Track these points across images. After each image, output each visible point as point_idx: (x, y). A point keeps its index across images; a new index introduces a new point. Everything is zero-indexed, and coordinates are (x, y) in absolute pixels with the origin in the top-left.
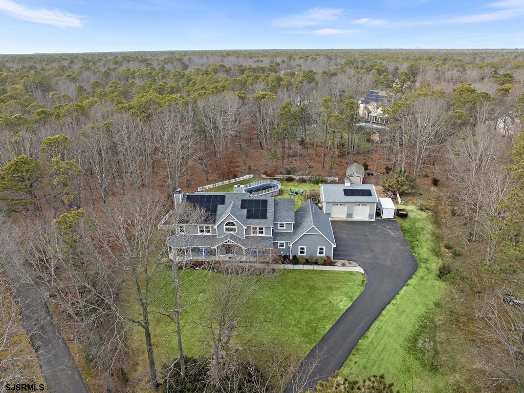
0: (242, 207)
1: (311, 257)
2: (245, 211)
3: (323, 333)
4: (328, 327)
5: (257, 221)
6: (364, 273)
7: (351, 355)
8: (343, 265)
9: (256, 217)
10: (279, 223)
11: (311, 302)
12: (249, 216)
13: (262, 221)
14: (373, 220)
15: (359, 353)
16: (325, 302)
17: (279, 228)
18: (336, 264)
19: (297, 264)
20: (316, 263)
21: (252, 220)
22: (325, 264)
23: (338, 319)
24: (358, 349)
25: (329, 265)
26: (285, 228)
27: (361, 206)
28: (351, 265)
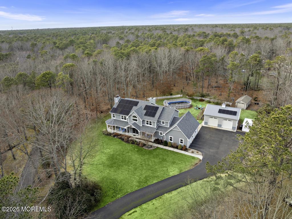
0: (145, 109)
1: (174, 144)
2: (145, 111)
3: (149, 184)
4: (155, 182)
5: (149, 117)
6: (201, 159)
7: (154, 200)
8: (193, 152)
9: (149, 115)
10: (162, 121)
11: (157, 167)
12: (146, 115)
13: (152, 118)
14: (235, 131)
15: (159, 200)
16: (164, 169)
17: (162, 124)
18: (188, 151)
19: (166, 146)
20: (177, 147)
21: (146, 117)
22: (182, 149)
23: (164, 179)
24: (160, 198)
25: (184, 151)
26: (165, 124)
27: (228, 121)
28: (197, 154)
